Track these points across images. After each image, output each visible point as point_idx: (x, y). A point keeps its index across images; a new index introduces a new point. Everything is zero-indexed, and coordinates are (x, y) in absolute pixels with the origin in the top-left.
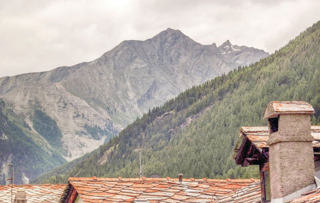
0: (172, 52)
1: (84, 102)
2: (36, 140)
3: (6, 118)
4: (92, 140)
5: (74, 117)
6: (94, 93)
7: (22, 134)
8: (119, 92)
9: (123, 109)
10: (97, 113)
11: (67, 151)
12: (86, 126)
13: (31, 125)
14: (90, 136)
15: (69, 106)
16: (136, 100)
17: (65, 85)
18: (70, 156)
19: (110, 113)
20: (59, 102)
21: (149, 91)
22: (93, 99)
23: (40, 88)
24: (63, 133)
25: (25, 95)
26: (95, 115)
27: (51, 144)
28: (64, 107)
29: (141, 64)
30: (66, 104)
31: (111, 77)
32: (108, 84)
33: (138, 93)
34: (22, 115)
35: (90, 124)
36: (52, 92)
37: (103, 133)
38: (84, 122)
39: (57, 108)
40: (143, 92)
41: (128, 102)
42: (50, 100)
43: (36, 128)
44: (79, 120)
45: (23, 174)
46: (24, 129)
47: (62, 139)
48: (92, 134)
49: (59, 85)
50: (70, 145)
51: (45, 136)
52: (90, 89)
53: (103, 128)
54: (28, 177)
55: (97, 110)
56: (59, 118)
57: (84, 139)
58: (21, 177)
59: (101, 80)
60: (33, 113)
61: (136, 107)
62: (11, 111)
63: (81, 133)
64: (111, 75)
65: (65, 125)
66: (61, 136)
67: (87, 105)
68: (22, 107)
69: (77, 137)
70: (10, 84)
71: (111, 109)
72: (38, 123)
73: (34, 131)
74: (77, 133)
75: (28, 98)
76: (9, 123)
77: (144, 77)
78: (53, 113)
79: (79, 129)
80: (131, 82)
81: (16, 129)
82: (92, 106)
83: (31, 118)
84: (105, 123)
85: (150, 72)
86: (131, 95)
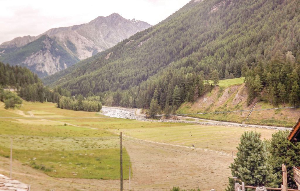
0: (116, 21)
1: (85, 38)
2: (68, 51)
3: (57, 43)
4: (88, 52)
5: (81, 43)
6: (88, 35)
7: (63, 49)
8: (97, 35)
9: (99, 41)
10: (89, 42)
11: (79, 55)
12: (86, 47)
13: (66, 46)
14: (87, 50)
15: (79, 39)
16: (103, 38)
17: (77, 32)
18: (80, 57)
19: (94, 42)
20: (75, 38)
21: (108, 35)
22: (88, 37)
23: (68, 32)
24: (77, 49)
25: (63, 35)
26: (89, 43)
27: (73, 53)
28: (78, 40)
29: (105, 25)
30: (78, 38)
31: (94, 29)
32: (93, 32)
33: (104, 36)
34: (62, 42)
35: (87, 46)
36: (73, 34)
37: (92, 49)
38: (85, 45)
39: (75, 40)
40: (105, 35)
41: (100, 38)
42: (72, 37)
43: (67, 47)
44: (83, 44)
45: (64, 63)
46: (63, 47)
47: (77, 51)
48: (88, 49)
49: (75, 31)
50: (80, 53)
51: (71, 50)
52: (87, 33)
53: (91, 48)
54: (66, 64)
55: (89, 41)
56: (75, 43)
57: (85, 51)
58: (63, 64)
59: (90, 30)
60: (66, 41)
61: (103, 40)
62: (58, 40)
63: (84, 49)
64: (94, 28)
65: (78, 46)
66: (77, 50)
67: (86, 39)
68: (62, 39)
69: (82, 50)
70: (57, 31)
71: (94, 41)
72: (68, 45)
73: (67, 48)
74: (82, 49)
75: (64, 36)
76: (58, 45)
77: (106, 30)
78: (74, 41)
79: (83, 48)
80: (101, 31)
81: (60, 47)
82: (87, 39)
83: (65, 43)
84: (92, 46)
85: (108, 28)
86: (101, 36)
